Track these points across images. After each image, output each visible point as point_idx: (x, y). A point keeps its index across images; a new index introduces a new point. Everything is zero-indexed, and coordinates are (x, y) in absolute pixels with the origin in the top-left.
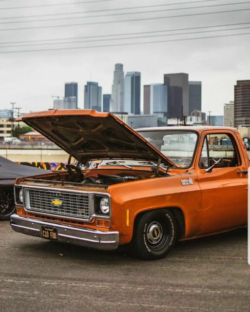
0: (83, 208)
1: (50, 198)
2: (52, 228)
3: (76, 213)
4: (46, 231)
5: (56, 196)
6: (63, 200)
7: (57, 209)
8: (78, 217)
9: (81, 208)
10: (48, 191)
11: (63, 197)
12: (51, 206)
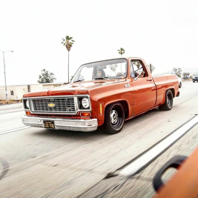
0: (70, 107)
1: (47, 103)
2: (50, 122)
3: (66, 110)
4: (47, 123)
5: (50, 101)
6: (55, 103)
7: (52, 109)
8: (67, 113)
9: (68, 107)
10: (45, 99)
11: (55, 101)
12: (48, 108)
